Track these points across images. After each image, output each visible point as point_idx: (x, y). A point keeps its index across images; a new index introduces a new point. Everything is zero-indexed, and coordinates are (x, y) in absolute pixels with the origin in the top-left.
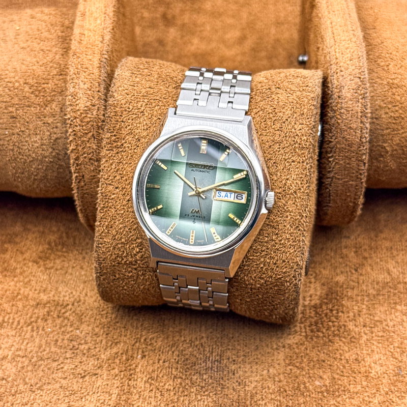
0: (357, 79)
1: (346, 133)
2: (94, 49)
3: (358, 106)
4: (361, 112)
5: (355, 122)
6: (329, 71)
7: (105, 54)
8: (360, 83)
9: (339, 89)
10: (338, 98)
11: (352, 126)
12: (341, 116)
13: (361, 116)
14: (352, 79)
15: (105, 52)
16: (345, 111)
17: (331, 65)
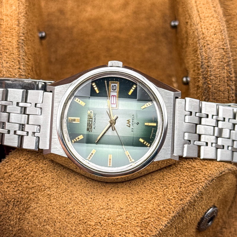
0: (221, 50)
1: (216, 95)
2: (13, 32)
3: (224, 73)
4: (227, 77)
5: (223, 85)
6: (198, 45)
7: (22, 36)
8: (224, 53)
9: (207, 59)
10: (207, 67)
11: (220, 89)
12: (211, 82)
13: (227, 80)
14: (218, 50)
15: (21, 35)
16: (214, 77)
17: (199, 40)
